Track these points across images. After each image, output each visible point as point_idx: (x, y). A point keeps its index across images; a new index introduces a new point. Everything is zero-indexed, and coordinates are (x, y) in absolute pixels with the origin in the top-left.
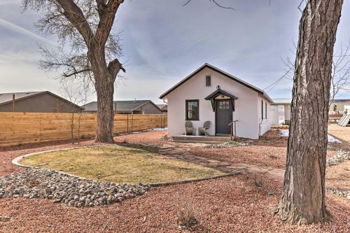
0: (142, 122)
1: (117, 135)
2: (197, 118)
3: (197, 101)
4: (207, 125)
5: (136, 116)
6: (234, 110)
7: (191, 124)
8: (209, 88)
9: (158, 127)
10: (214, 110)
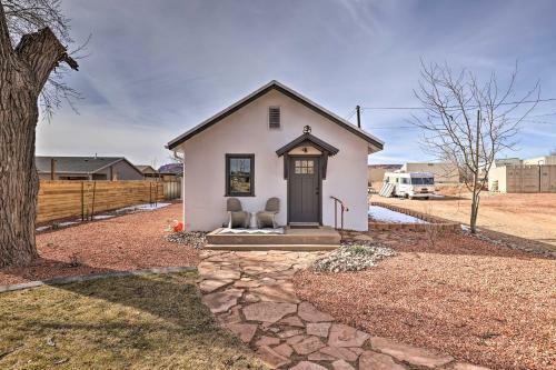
0: (113, 195)
1: (53, 226)
2: (251, 193)
3: (251, 157)
4: (272, 205)
5: (100, 185)
6: (324, 177)
7: (239, 203)
8: (275, 132)
9: (142, 202)
10: (285, 177)
